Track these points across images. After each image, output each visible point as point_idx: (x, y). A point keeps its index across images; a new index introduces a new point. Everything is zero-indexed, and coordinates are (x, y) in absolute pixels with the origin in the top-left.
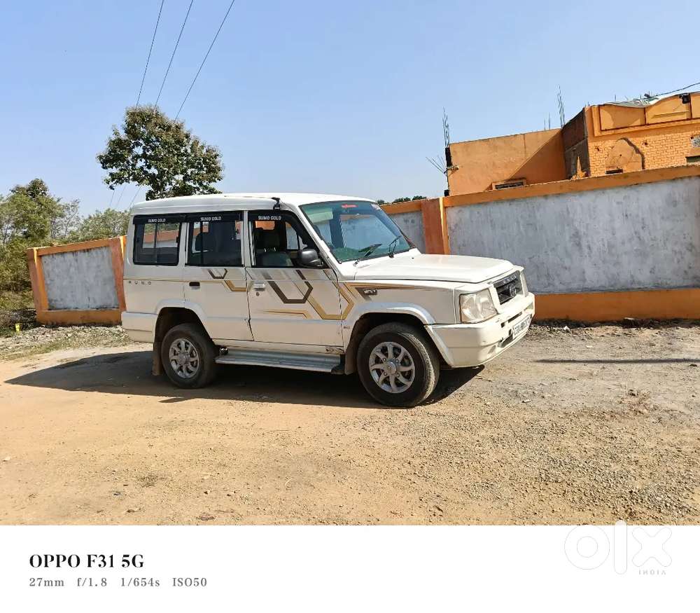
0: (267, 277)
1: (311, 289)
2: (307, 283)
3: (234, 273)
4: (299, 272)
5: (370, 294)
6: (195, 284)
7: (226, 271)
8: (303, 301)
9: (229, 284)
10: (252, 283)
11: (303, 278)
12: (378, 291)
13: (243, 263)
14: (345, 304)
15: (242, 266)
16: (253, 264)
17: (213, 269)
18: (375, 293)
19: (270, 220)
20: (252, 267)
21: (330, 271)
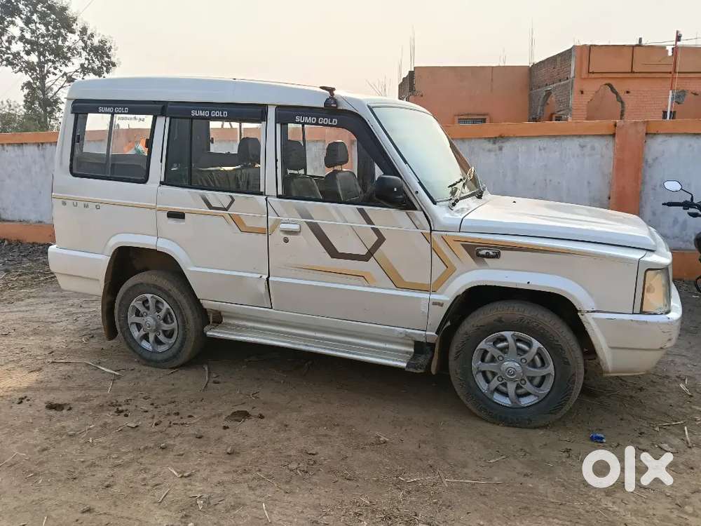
0: (305, 214)
1: (381, 239)
2: (376, 231)
3: (245, 204)
4: (362, 212)
5: (488, 256)
6: (177, 215)
7: (233, 200)
8: (365, 258)
9: (237, 220)
10: (278, 222)
11: (369, 221)
12: (502, 252)
13: (262, 190)
14: (439, 268)
15: (261, 194)
16: (280, 192)
17: (209, 194)
18: (497, 256)
19: (317, 124)
20: (279, 197)
21: (419, 214)
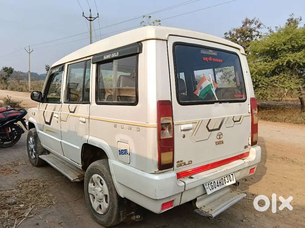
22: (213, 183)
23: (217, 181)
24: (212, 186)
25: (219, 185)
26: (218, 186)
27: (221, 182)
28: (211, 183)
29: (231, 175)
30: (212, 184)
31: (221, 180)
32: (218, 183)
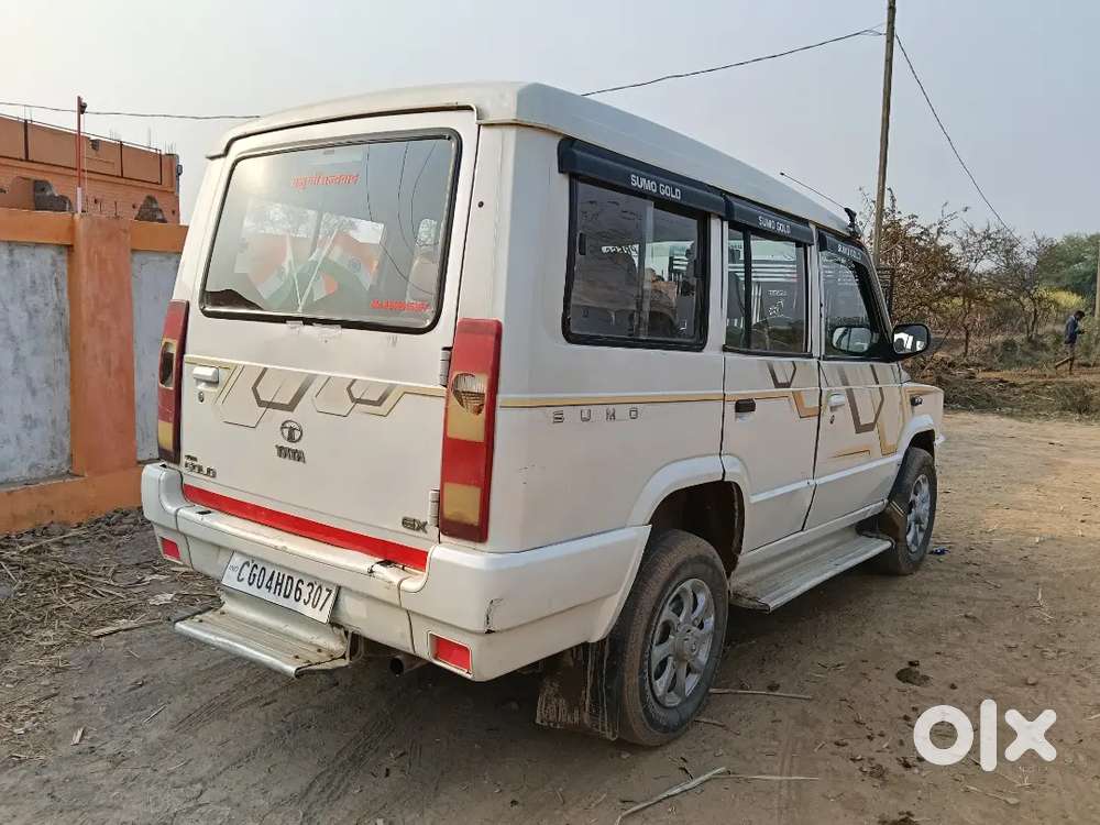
0: (845, 380)
1: (883, 401)
2: (881, 390)
4: (873, 370)
5: (918, 403)
7: (795, 370)
8: (873, 426)
9: (798, 401)
10: (828, 395)
11: (877, 381)
13: (809, 348)
15: (811, 355)
16: (823, 351)
17: (776, 363)
18: (921, 402)
20: (825, 358)
22: (260, 569)
23: (273, 575)
24: (255, 575)
25: (273, 586)
26: (269, 588)
27: (281, 584)
28: (256, 566)
29: (324, 589)
30: (256, 572)
31: (286, 577)
32: (271, 579)
